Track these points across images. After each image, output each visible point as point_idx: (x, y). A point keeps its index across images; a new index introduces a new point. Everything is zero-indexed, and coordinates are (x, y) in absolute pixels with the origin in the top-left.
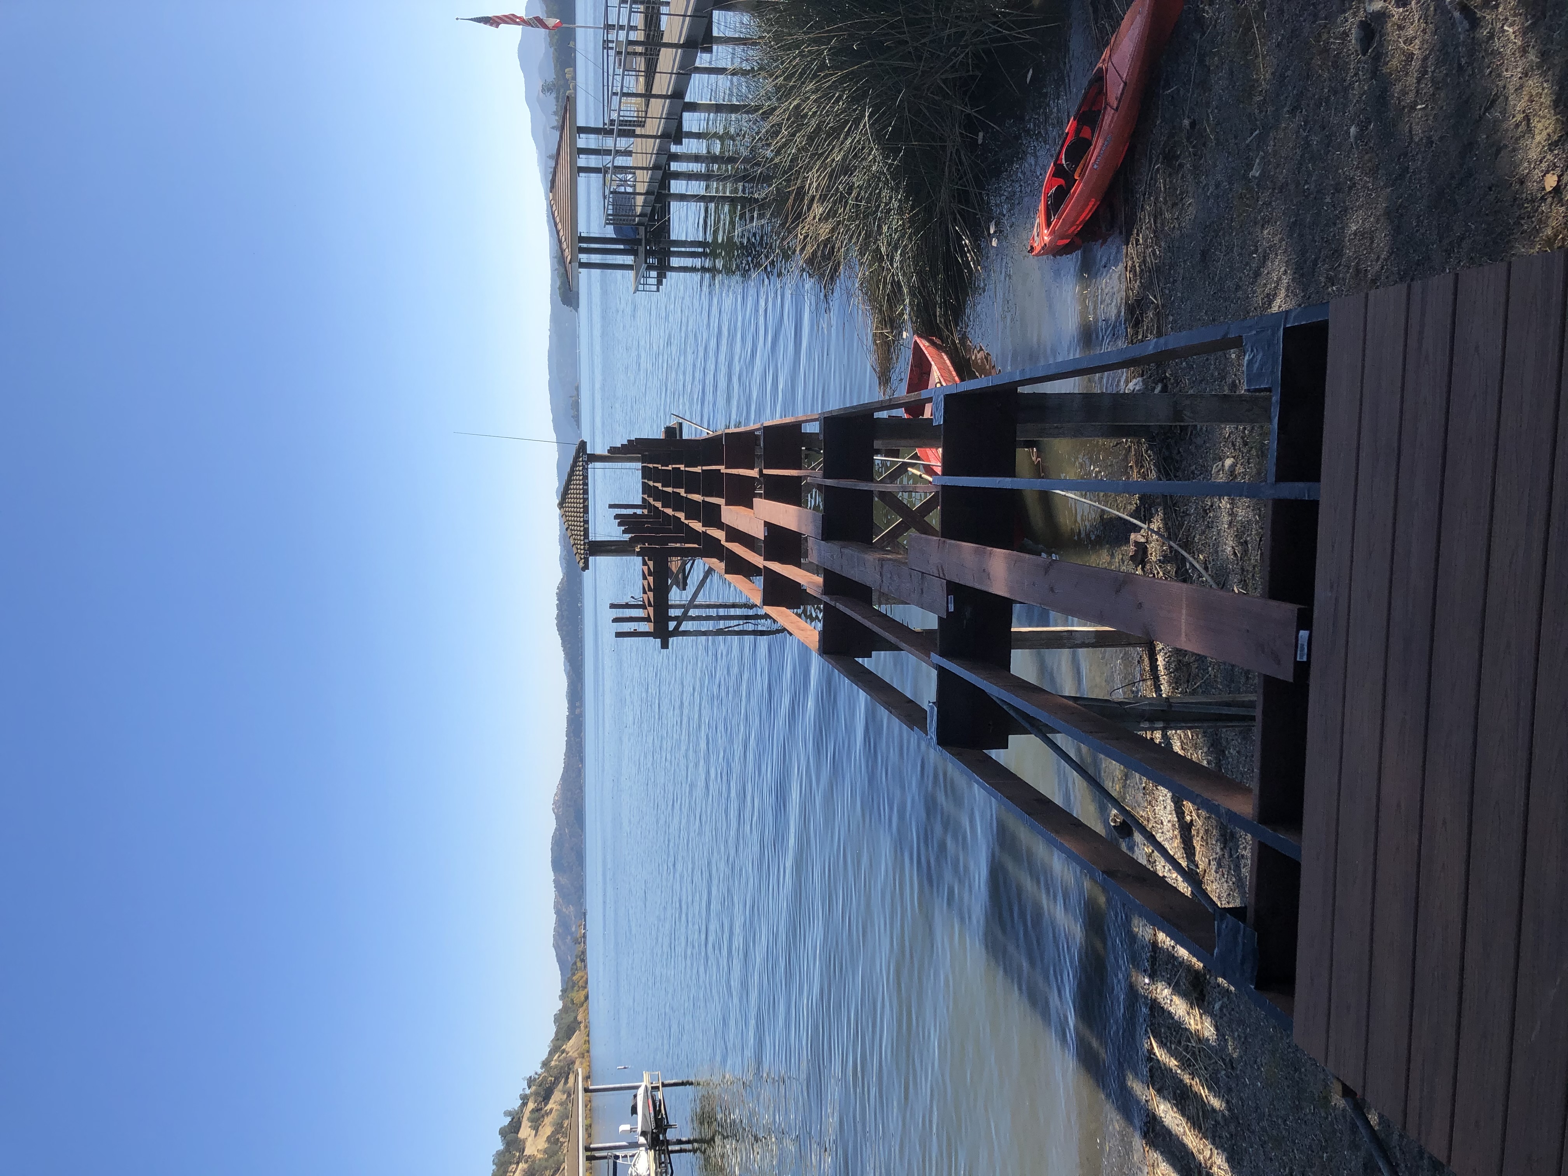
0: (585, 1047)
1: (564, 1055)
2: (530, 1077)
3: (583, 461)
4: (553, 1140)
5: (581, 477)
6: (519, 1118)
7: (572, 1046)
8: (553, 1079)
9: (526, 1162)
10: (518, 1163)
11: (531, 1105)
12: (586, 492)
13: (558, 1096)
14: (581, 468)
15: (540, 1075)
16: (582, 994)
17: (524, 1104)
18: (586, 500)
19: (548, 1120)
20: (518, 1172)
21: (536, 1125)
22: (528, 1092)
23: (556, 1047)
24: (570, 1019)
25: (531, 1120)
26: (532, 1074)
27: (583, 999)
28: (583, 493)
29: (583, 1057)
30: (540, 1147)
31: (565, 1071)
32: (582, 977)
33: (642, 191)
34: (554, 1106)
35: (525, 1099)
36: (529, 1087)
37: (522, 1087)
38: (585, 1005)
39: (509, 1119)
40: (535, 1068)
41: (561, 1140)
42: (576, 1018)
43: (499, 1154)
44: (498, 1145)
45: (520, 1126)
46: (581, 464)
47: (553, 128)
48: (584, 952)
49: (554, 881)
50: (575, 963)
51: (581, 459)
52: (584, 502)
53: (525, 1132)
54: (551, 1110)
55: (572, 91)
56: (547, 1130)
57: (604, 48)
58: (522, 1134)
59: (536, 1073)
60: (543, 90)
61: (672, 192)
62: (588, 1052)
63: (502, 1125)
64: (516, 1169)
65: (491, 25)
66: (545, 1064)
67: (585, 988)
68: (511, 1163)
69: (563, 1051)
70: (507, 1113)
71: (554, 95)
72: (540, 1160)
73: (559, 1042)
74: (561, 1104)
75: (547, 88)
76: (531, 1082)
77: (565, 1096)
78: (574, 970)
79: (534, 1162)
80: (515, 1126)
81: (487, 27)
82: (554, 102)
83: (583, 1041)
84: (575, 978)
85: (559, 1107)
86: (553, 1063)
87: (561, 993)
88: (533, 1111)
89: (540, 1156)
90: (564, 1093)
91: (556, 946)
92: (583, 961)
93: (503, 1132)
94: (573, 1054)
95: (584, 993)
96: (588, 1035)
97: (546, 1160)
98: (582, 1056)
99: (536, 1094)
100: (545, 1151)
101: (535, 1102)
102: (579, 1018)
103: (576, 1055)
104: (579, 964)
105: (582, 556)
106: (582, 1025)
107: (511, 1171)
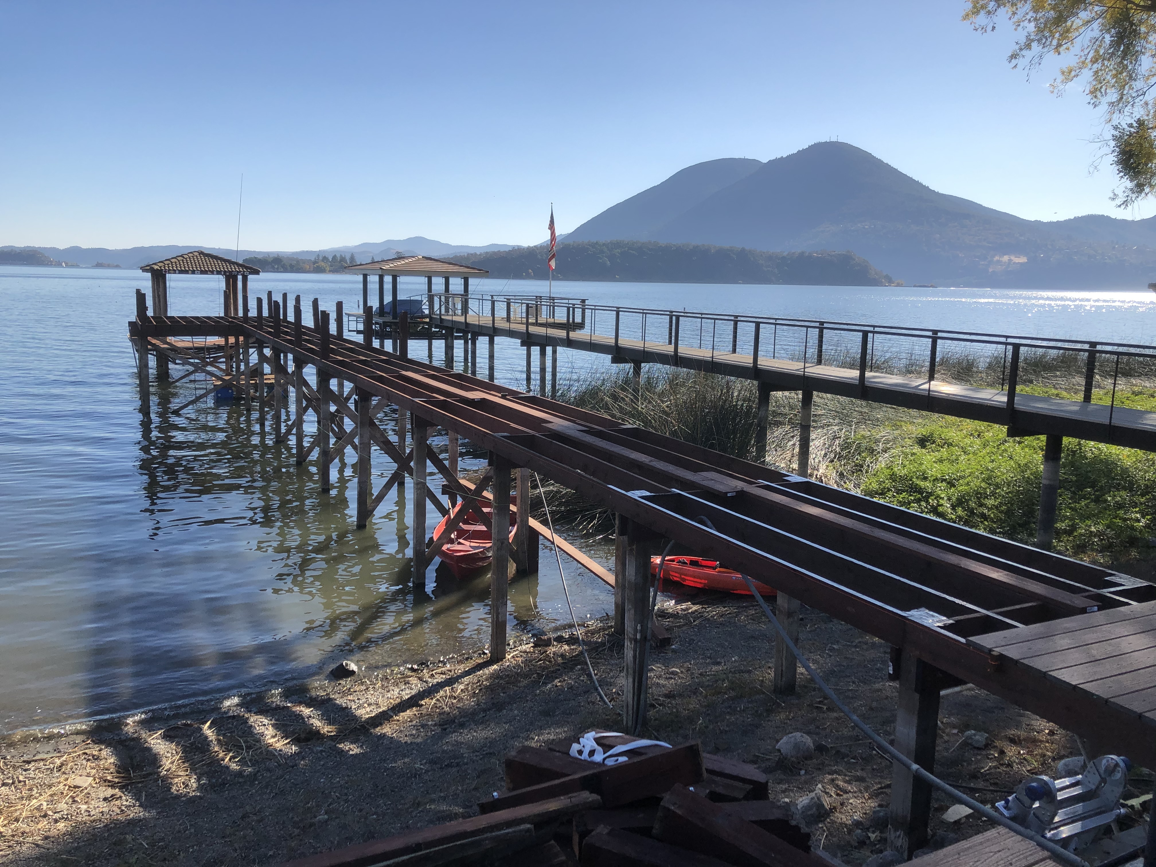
3: (244, 271)
28: (217, 271)
33: (468, 320)
47: (373, 258)
57: (537, 297)
61: (455, 341)
65: (550, 225)
81: (548, 223)
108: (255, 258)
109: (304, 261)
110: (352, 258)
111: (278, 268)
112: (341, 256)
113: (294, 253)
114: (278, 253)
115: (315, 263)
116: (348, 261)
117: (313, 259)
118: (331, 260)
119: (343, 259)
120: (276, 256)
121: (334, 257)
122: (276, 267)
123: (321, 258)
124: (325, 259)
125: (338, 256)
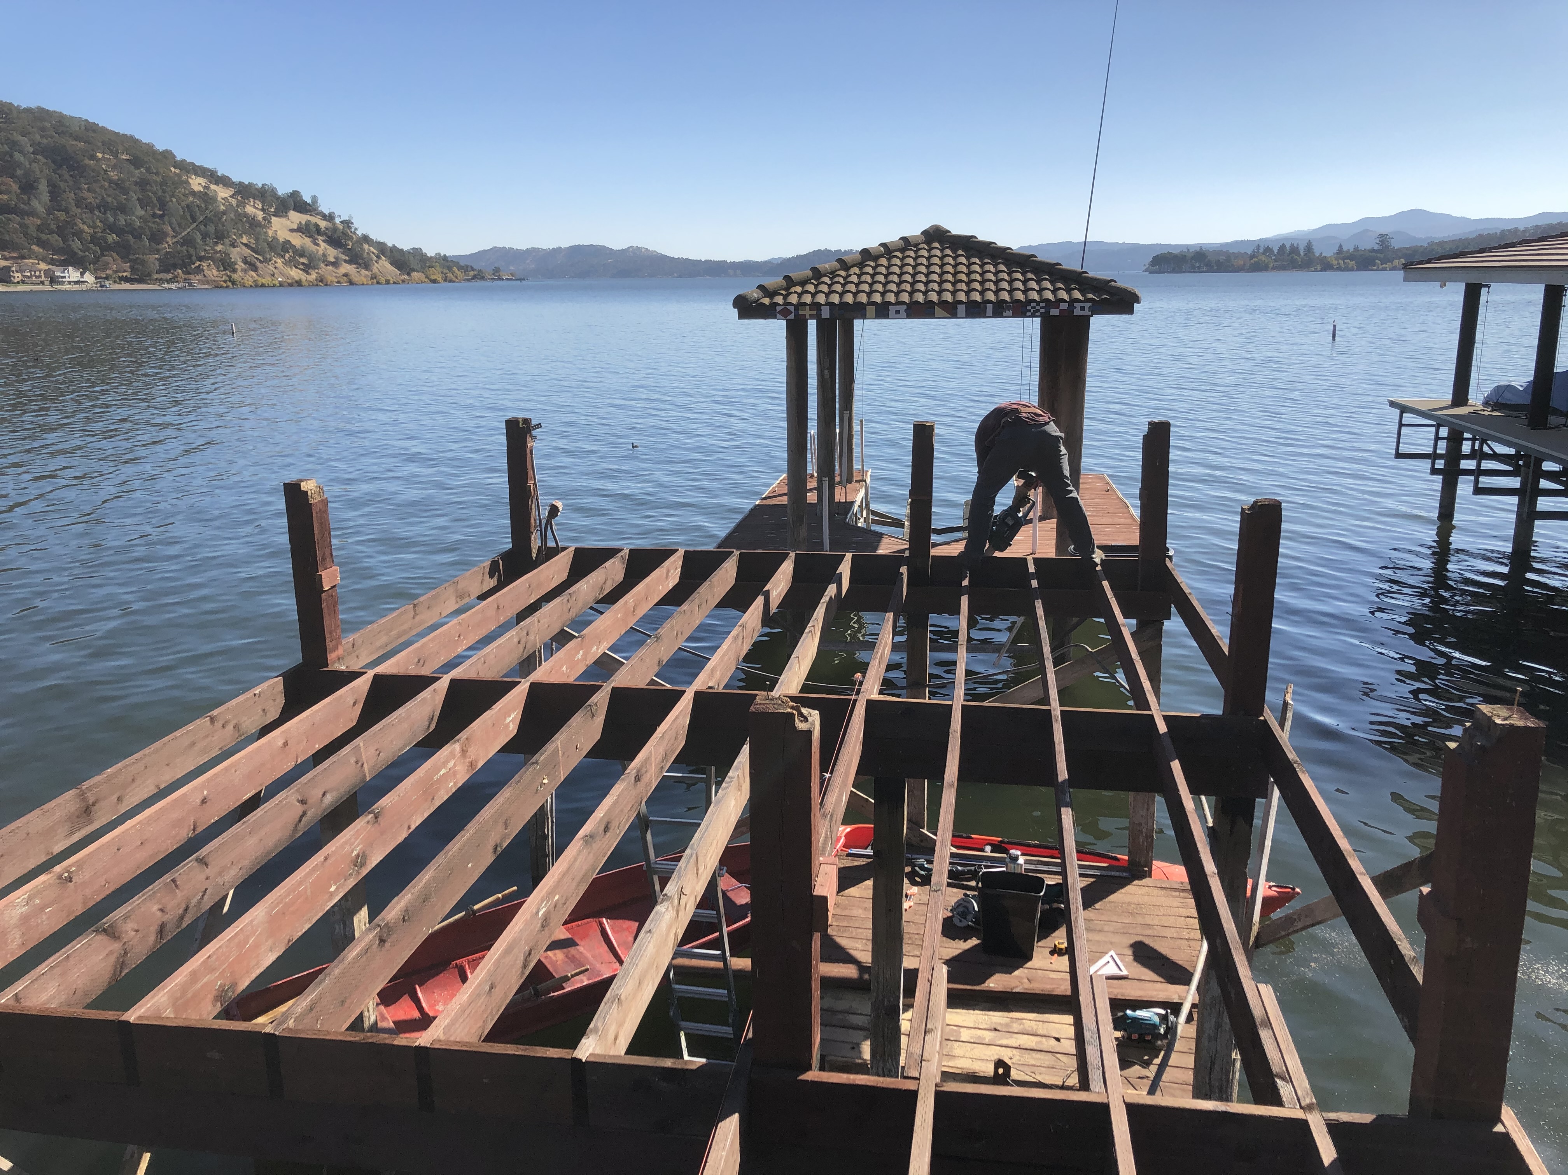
0: (383, 280)
1: (375, 258)
2: (352, 223)
3: (1072, 302)
4: (286, 246)
5: (1020, 296)
6: (310, 211)
7: (384, 266)
8: (350, 247)
9: (264, 218)
10: (263, 210)
11: (323, 224)
12: (975, 310)
13: (332, 253)
14: (1049, 295)
15: (355, 233)
16: (439, 277)
17: (324, 217)
18: (951, 310)
19: (307, 241)
20: (254, 210)
21: (304, 230)
22: (337, 220)
23: (382, 249)
24: (414, 264)
25: (308, 223)
26: (356, 225)
27: (433, 277)
29: (372, 278)
30: (279, 233)
31: (357, 258)
32: (456, 277)
34: (323, 248)
35: (330, 218)
36: (341, 222)
37: (341, 215)
38: (426, 280)
39: (309, 201)
40: (361, 228)
41: (287, 255)
42: (414, 270)
43: (273, 191)
44: (283, 190)
45: (300, 212)
46: (1063, 295)
47: (1341, 246)
48: (483, 278)
49: (559, 249)
50: (473, 270)
51: (1077, 295)
52: (943, 304)
53: (296, 218)
54: (318, 245)
55: (1381, 267)
56: (298, 240)
58: (292, 214)
59: (356, 229)
60: (1381, 236)
62: (378, 283)
63: (302, 193)
64: (257, 208)
66: (366, 239)
67: (445, 280)
68: (263, 203)
69: (378, 257)
70: (315, 199)
71: (1376, 247)
72: (266, 233)
73: (389, 253)
74: (324, 255)
75: (1383, 239)
76: (347, 223)
77: (332, 260)
78: (465, 269)
79: (265, 226)
80: (302, 207)
82: (1369, 247)
83: (390, 278)
84: (455, 269)
85: (321, 252)
86: (366, 246)
87: (442, 255)
88: (317, 225)
89: (270, 233)
90: (335, 258)
91: (495, 250)
92: (474, 277)
93: (295, 195)
94: (376, 267)
95: (439, 279)
96: (394, 283)
97: (265, 240)
98: (374, 277)
99: (335, 229)
100: (275, 239)
101: (327, 229)
102: (414, 274)
103: (375, 270)
104: (472, 273)
105: (779, 299)
106: (406, 277)
107: (255, 203)
108: (1169, 253)
109: (1237, 256)
110: (1309, 247)
111: (1199, 267)
112: (1292, 245)
113: (1222, 245)
114: (1201, 246)
115: (1252, 257)
116: (1302, 253)
117: (1249, 252)
118: (1276, 251)
119: (1294, 250)
120: (1198, 249)
121: (1282, 248)
122: (1197, 265)
123: (1262, 250)
124: (1268, 250)
125: (1288, 245)
